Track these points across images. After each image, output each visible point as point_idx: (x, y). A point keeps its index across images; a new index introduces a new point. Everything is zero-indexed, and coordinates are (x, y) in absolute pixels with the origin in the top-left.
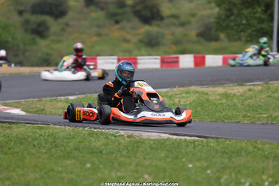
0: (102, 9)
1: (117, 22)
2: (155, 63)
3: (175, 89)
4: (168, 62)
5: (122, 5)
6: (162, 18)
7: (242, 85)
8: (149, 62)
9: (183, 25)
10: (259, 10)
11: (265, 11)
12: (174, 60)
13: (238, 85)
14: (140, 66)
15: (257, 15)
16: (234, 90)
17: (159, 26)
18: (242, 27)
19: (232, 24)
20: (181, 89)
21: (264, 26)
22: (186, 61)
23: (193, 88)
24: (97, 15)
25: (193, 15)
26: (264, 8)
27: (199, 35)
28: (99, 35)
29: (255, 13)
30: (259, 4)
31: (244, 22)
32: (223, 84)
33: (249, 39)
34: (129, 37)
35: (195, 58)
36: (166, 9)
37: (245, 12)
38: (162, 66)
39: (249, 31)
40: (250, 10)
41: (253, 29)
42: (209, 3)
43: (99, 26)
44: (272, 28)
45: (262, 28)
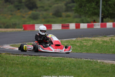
0: (12, 4)
1: (19, 9)
2: (59, 27)
3: (78, 39)
4: (65, 27)
5: (20, 2)
6: (37, 8)
7: (106, 37)
8: (57, 27)
9: (46, 10)
10: (94, 4)
11: (96, 5)
12: (68, 26)
13: (104, 37)
14: (53, 28)
15: (93, 6)
16: (104, 39)
17: (36, 11)
18: (86, 11)
19: (82, 10)
20: (81, 38)
21: (96, 11)
22: (72, 26)
23: (86, 38)
24: (10, 6)
25: (50, 7)
26: (96, 3)
27: (53, 15)
28: (12, 15)
29: (92, 5)
30: (94, 2)
31: (87, 9)
32: (97, 36)
33: (89, 16)
34: (24, 15)
35: (76, 25)
36: (39, 4)
37: (88, 5)
38: (62, 28)
39: (89, 13)
40: (90, 4)
41: (91, 12)
42: (56, 1)
43: (11, 11)
44: (99, 11)
45: (95, 12)
